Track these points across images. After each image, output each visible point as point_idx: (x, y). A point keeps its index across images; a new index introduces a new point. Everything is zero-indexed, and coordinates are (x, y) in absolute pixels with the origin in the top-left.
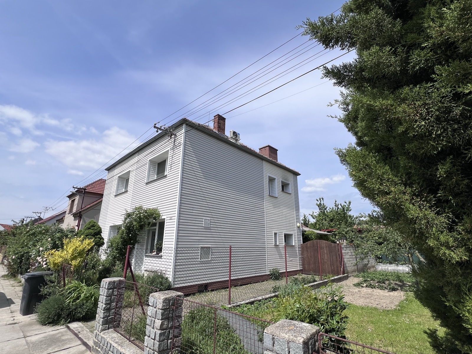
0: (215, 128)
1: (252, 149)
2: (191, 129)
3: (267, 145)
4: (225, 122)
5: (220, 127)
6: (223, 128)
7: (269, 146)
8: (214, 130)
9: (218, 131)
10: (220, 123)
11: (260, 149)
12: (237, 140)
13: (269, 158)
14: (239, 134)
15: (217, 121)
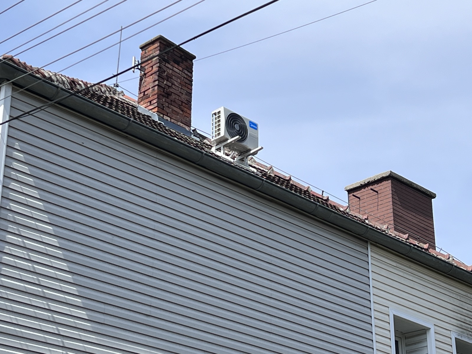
0: (144, 96)
1: (316, 191)
2: (38, 105)
3: (384, 172)
4: (190, 69)
5: (168, 95)
6: (184, 97)
7: (392, 178)
8: (143, 109)
9: (161, 110)
10: (169, 78)
11: (350, 191)
12: (244, 153)
13: (392, 233)
14: (254, 126)
15: (155, 69)
